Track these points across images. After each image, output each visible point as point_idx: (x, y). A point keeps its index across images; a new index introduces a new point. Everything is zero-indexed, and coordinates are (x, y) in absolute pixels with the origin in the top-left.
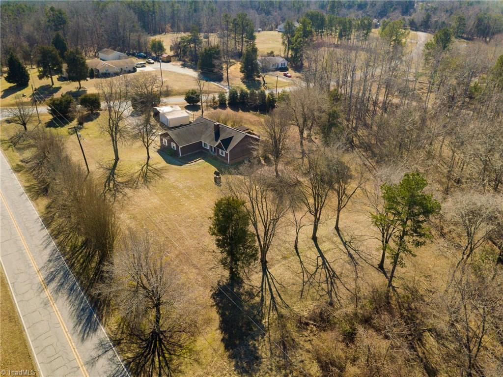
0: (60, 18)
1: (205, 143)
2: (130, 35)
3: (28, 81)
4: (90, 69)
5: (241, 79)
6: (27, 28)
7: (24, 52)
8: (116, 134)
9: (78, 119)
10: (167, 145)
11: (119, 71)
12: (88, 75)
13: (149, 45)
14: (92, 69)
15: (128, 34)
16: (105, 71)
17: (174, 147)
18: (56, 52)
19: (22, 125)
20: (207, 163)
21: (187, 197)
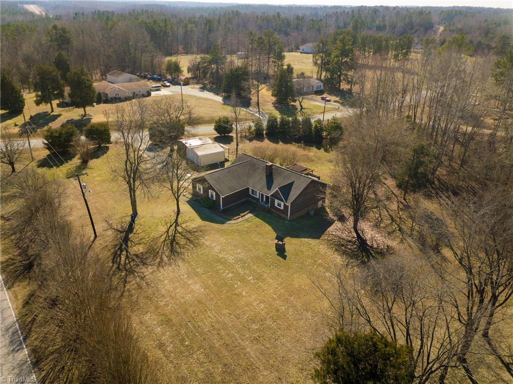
0: (63, 36)
1: (253, 190)
2: (141, 56)
3: (23, 107)
4: (97, 93)
5: (273, 104)
6: (26, 48)
7: (21, 74)
8: (134, 182)
9: (81, 155)
10: (202, 193)
11: (131, 95)
12: (95, 99)
13: (164, 67)
14: (99, 93)
15: (140, 55)
16: (115, 95)
17: (212, 196)
18: (57, 73)
19: (9, 164)
20: (257, 219)
21: (243, 280)
